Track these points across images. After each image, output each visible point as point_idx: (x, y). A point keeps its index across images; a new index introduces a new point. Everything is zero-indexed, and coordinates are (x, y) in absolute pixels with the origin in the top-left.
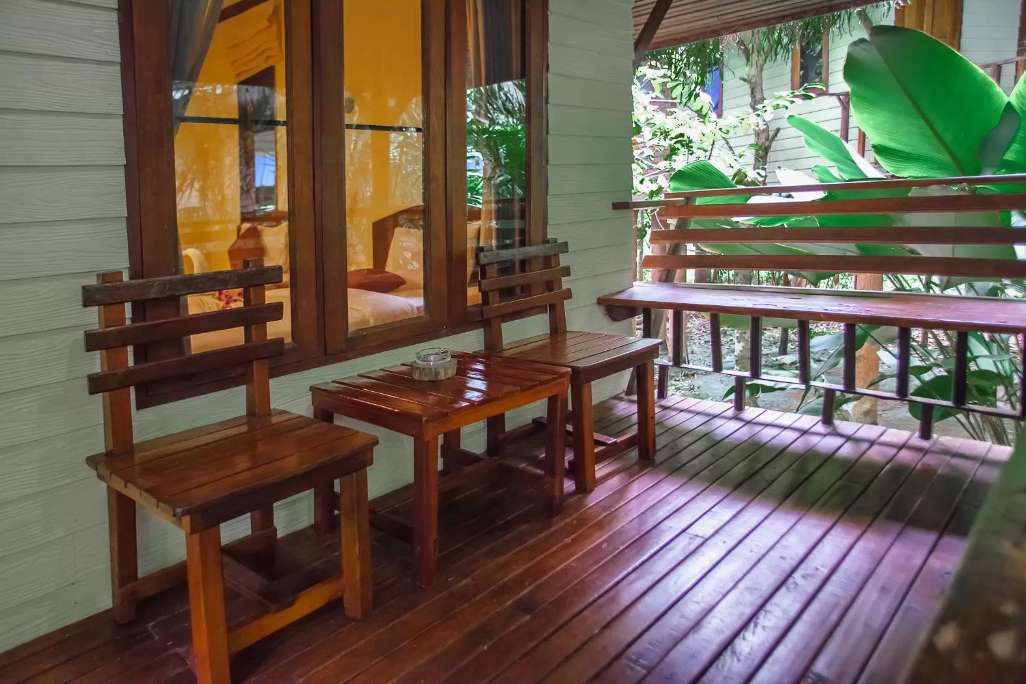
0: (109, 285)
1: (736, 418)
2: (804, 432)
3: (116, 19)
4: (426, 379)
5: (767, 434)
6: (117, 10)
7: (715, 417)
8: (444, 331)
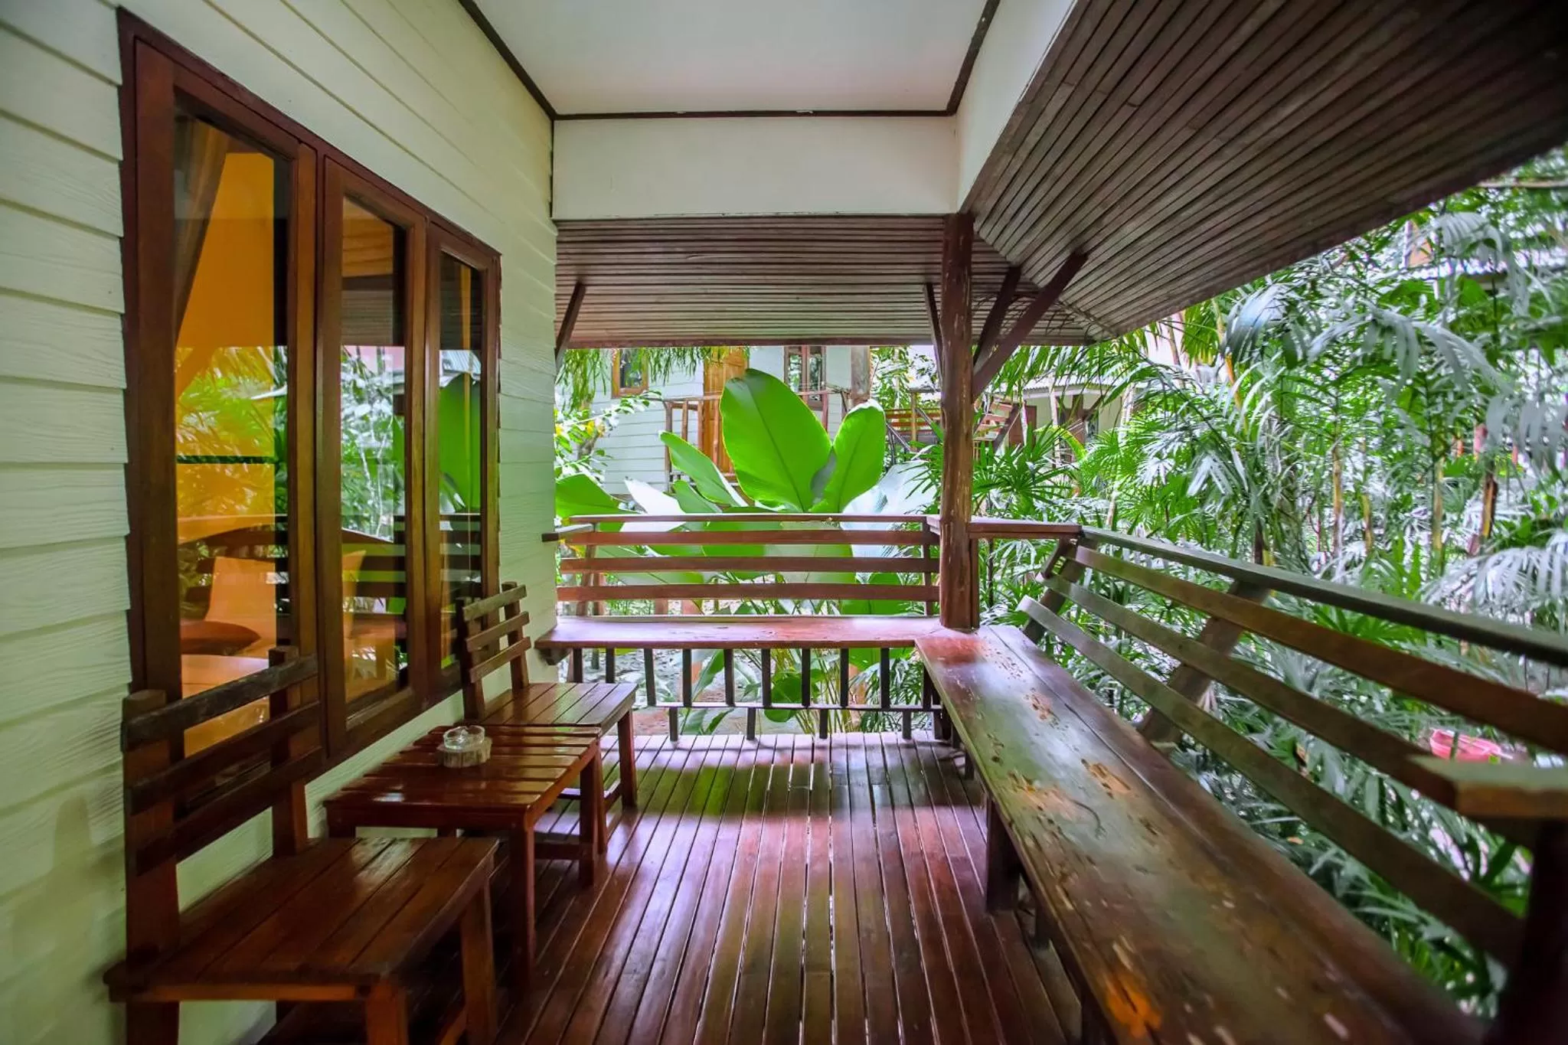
0: (155, 713)
1: (676, 749)
2: (739, 751)
3: (120, 328)
4: (466, 765)
5: (713, 758)
6: (122, 315)
7: (659, 751)
8: (425, 704)
